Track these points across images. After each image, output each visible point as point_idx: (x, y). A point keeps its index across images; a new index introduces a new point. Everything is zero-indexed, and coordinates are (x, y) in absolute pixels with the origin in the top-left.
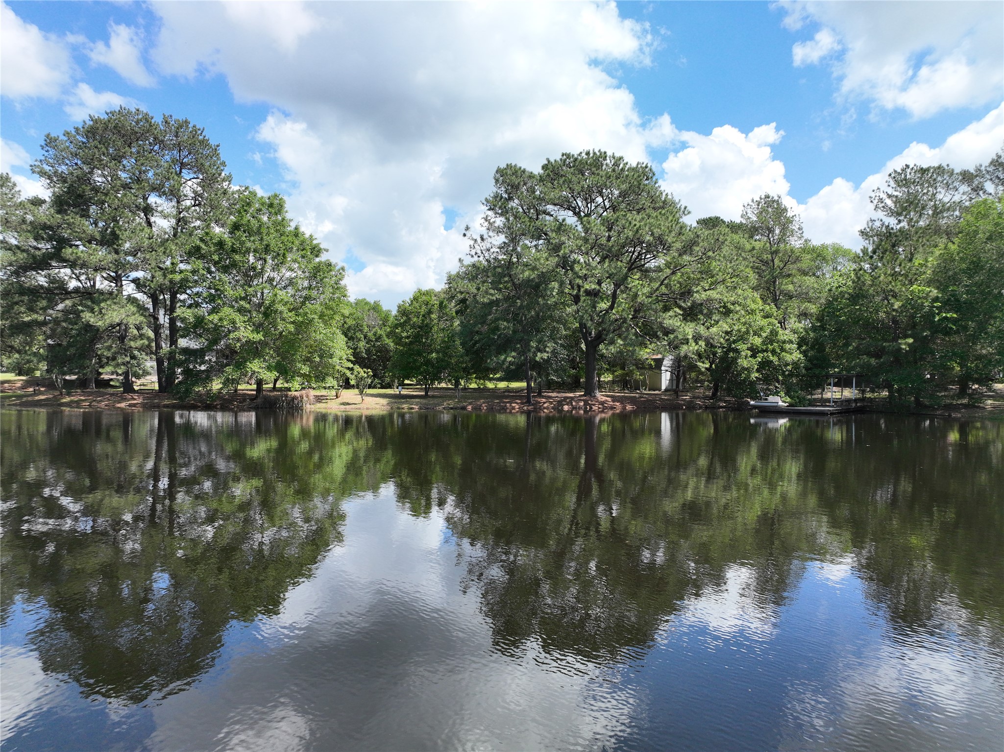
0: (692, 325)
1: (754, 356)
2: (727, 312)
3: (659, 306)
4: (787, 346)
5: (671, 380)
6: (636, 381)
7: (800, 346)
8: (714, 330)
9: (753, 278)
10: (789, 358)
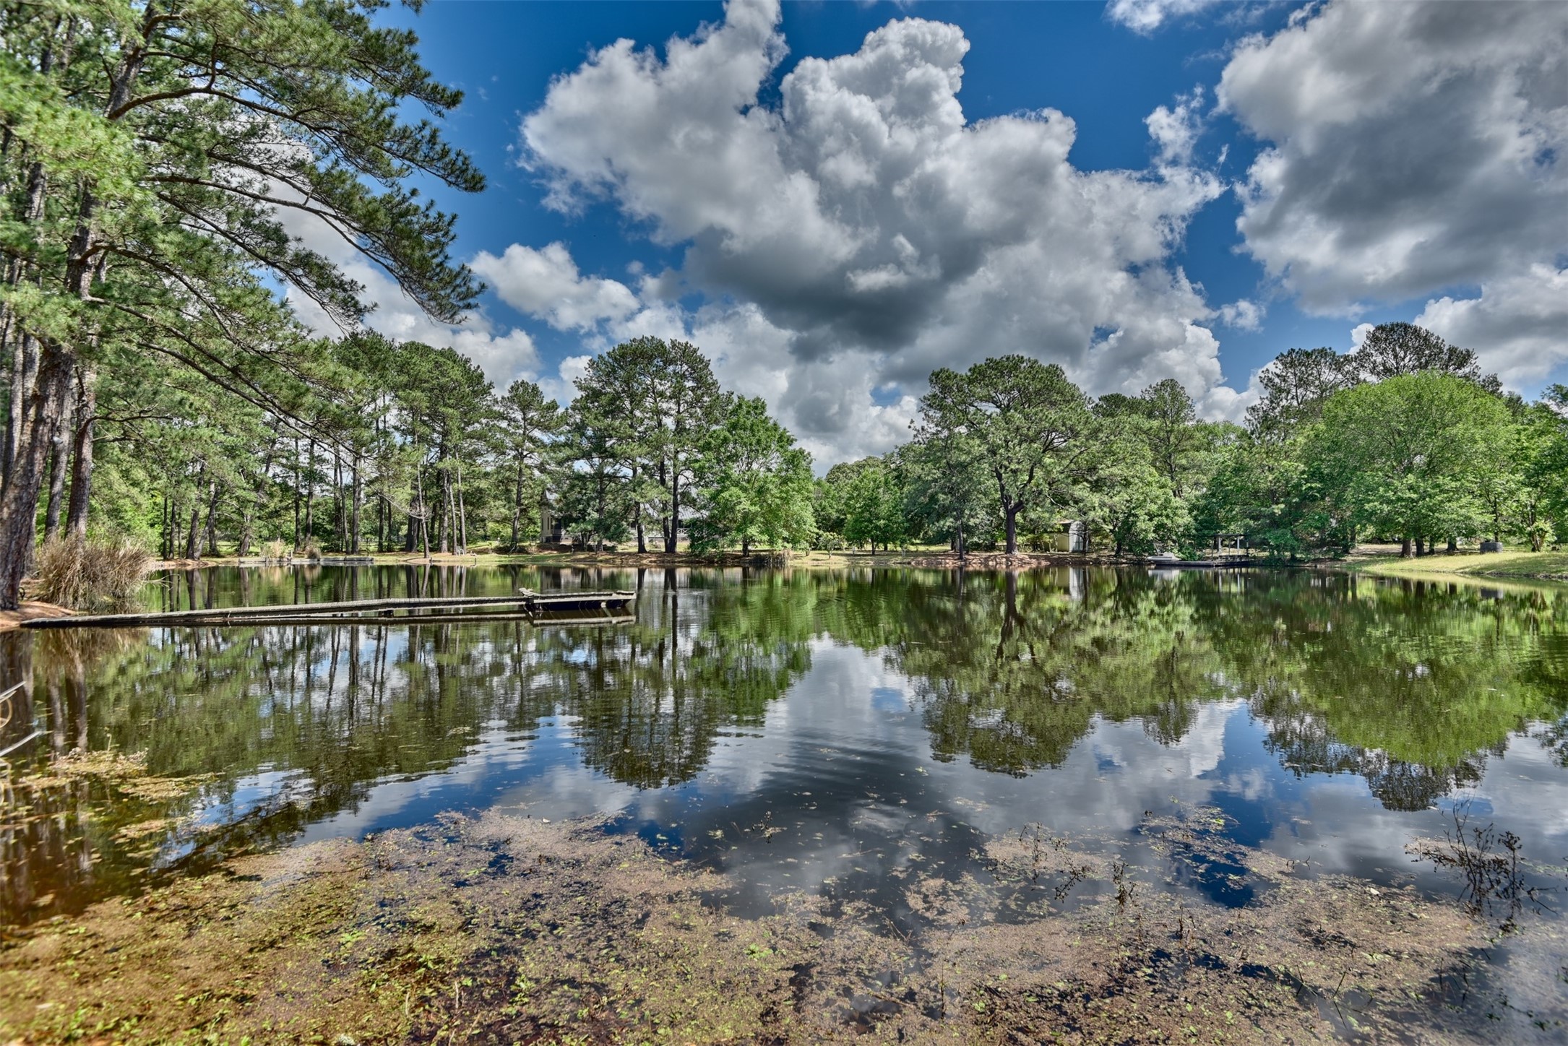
0: (1098, 495)
1: (1151, 520)
2: (1127, 484)
3: (1069, 480)
4: (1179, 512)
5: (1078, 542)
6: (1046, 544)
7: (1191, 511)
8: (1116, 499)
9: (1150, 455)
10: (1180, 521)
